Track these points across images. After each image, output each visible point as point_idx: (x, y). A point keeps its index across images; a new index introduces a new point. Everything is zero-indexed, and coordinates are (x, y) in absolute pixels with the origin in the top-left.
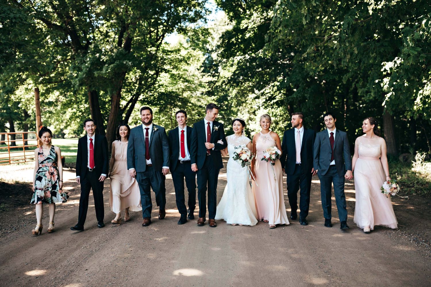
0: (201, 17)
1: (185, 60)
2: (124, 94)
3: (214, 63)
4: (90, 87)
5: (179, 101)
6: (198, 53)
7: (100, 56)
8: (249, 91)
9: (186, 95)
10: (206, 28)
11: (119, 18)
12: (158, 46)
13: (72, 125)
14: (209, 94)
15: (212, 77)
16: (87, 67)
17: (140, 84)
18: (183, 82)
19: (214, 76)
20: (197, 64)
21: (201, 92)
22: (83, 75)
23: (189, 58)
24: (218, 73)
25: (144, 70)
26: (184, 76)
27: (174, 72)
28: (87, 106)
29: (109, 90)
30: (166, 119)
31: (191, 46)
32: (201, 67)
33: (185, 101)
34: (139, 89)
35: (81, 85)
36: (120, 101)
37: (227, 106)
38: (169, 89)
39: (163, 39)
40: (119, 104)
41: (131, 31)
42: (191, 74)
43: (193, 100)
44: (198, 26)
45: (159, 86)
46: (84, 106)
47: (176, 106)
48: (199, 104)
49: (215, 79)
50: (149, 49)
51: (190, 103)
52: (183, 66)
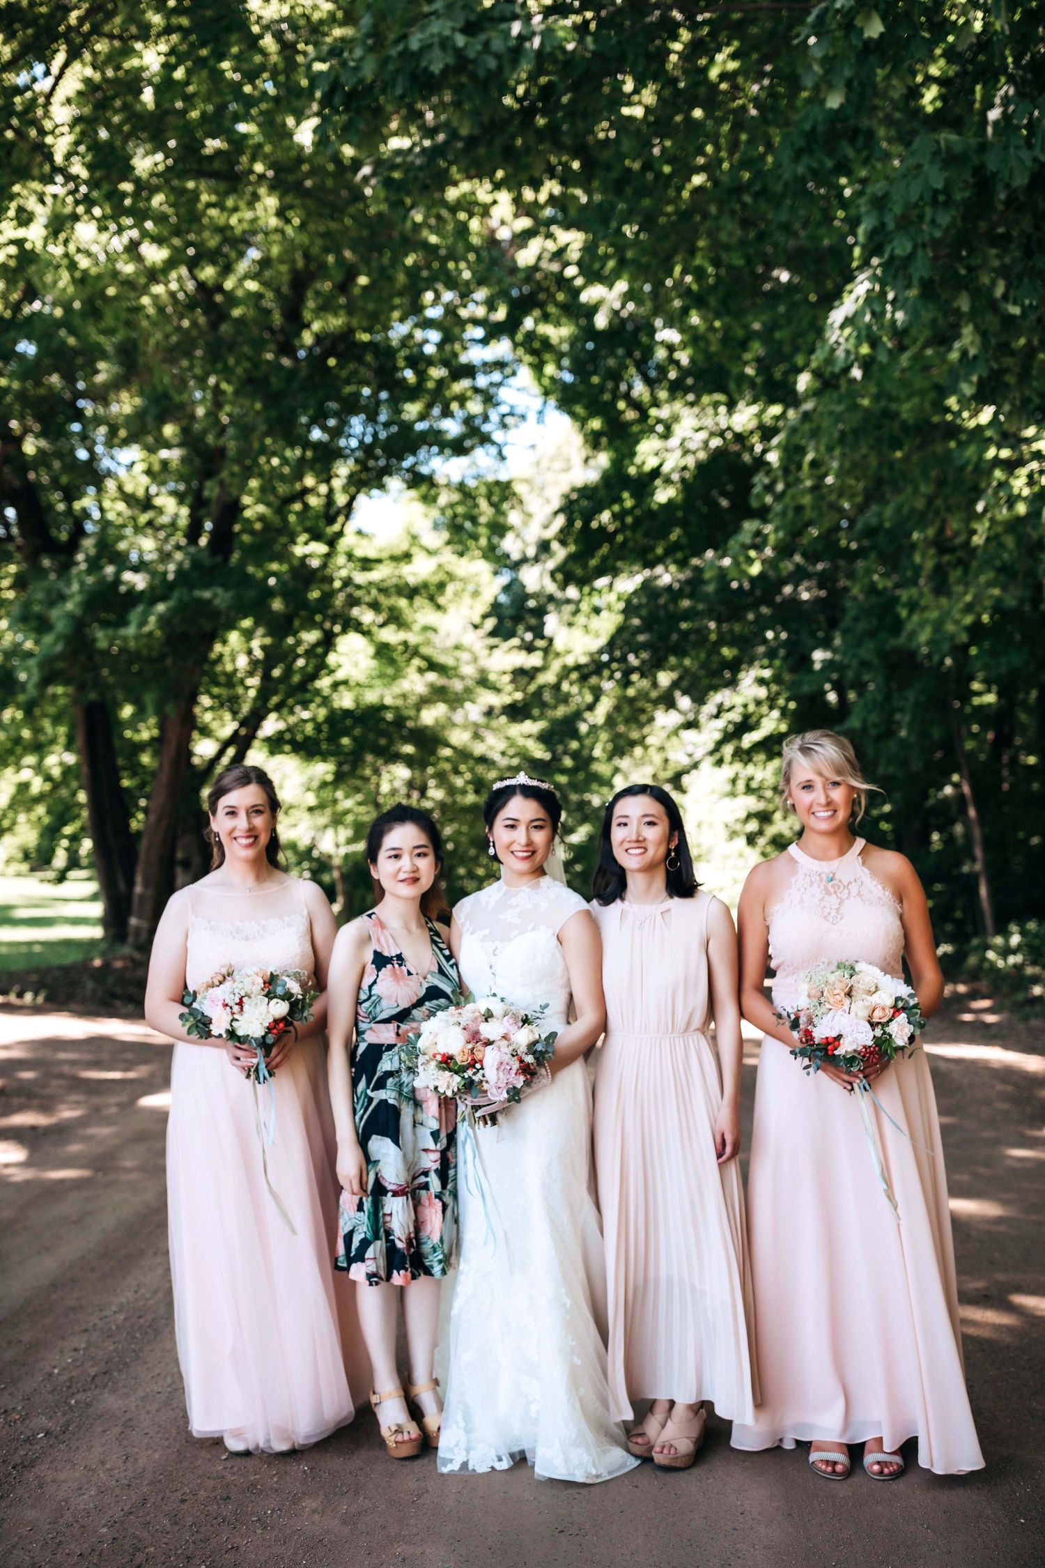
0: (485, 439)
1: (431, 592)
2: (208, 717)
3: (532, 603)
4: (81, 688)
5: (406, 740)
6: (475, 568)
7: (117, 575)
8: (656, 703)
9: (430, 716)
10: (503, 477)
11: (189, 439)
12: (332, 542)
13: (18, 828)
14: (516, 712)
15: (523, 653)
16: (70, 616)
17: (266, 677)
18: (421, 671)
19: (530, 648)
20: (471, 608)
21: (485, 709)
22: (55, 643)
23: (441, 586)
24: (542, 637)
25: (280, 627)
26: (425, 650)
27: (390, 635)
28: (71, 759)
29: (149, 698)
30: (360, 804)
31: (449, 543)
32: (485, 617)
33: (428, 741)
34: (264, 693)
35: (48, 678)
36: (188, 740)
37: (575, 755)
38: (371, 697)
39: (347, 517)
40: (190, 754)
41: (233, 474)
42: (450, 643)
43: (459, 737)
44: (473, 471)
45: (335, 686)
46: (59, 759)
47: (394, 758)
48: (479, 749)
49: (535, 660)
50: (299, 550)
51: (448, 745)
52: (422, 614)
